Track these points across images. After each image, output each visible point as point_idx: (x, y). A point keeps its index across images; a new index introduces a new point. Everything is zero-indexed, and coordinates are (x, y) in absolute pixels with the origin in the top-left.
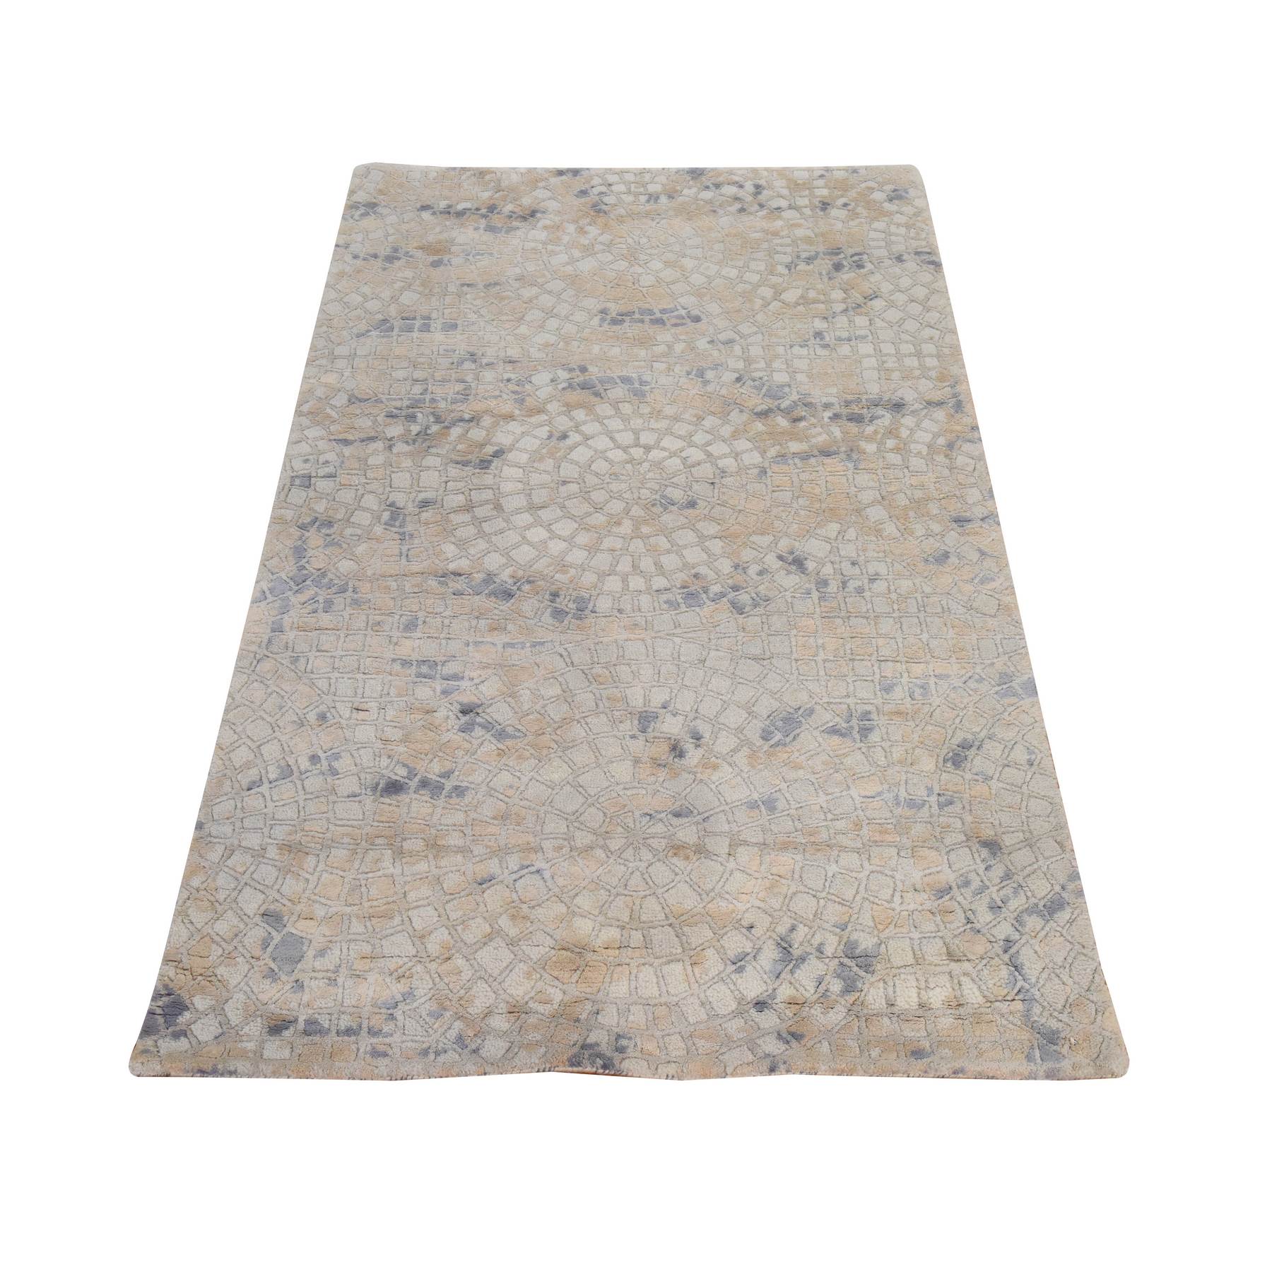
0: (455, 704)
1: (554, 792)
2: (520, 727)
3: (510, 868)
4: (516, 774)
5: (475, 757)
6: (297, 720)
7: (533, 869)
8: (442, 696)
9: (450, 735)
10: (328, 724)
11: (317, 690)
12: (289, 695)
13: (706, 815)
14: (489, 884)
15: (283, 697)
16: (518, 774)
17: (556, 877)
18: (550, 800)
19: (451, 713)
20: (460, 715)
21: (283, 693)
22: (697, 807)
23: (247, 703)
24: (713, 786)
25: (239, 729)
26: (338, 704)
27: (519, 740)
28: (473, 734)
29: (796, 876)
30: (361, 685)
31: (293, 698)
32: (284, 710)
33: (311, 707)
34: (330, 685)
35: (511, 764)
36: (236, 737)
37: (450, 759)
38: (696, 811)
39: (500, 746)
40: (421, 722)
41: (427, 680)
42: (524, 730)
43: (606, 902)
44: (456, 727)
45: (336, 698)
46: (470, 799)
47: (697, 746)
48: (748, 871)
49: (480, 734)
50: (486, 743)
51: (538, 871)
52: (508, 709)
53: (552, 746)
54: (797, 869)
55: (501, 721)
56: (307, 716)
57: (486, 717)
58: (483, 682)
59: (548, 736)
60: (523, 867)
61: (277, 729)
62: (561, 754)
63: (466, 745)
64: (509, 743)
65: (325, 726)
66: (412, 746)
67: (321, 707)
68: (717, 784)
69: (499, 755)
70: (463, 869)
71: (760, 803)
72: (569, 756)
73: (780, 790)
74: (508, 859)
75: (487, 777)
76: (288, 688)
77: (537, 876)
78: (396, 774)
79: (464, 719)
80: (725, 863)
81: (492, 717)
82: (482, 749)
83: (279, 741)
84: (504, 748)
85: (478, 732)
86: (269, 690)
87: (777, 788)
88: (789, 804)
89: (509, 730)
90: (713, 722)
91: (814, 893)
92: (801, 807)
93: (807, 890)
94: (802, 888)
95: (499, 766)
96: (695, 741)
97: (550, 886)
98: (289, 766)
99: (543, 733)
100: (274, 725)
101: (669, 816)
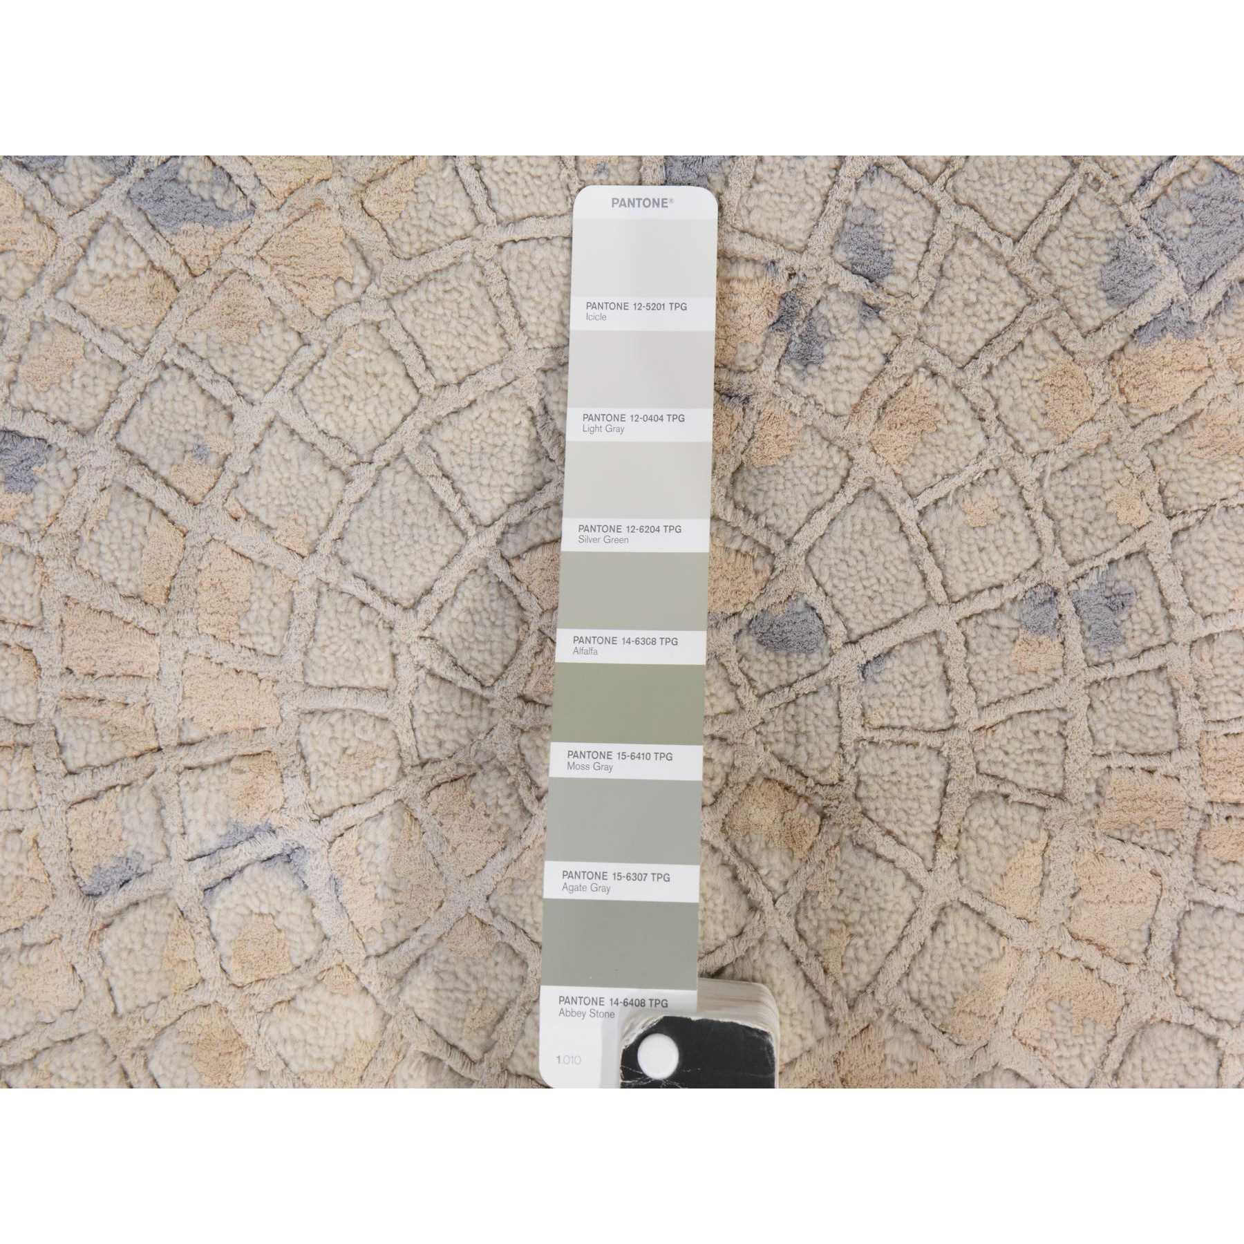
1: (352, 495)
3: (192, 837)
7: (272, 846)
13: (874, 646)
14: (120, 899)
16: (221, 391)
17: (346, 885)
18: (333, 534)
22: (848, 611)
24: (909, 513)
29: (1160, 954)
38: (838, 629)
43: (511, 1002)
46: (55, 504)
47: (871, 310)
48: (995, 914)
51: (287, 858)
53: (347, 273)
54: (1166, 923)
59: (336, 219)
60: (240, 835)
62: (377, 312)
68: (926, 499)
70: (32, 824)
71: (1066, 606)
72: (408, 320)
73: (1143, 552)
74: (188, 797)
75: (114, 398)
77: (278, 878)
80: (920, 874)
84: (173, 265)
87: (1131, 545)
88: (1170, 618)
90: (935, 193)
91: (1211, 1029)
92: (1210, 638)
93: (1188, 1017)
94: (1174, 1009)
95: (156, 349)
96: (860, 285)
97: (327, 928)
99: (318, 205)
101: (748, 642)
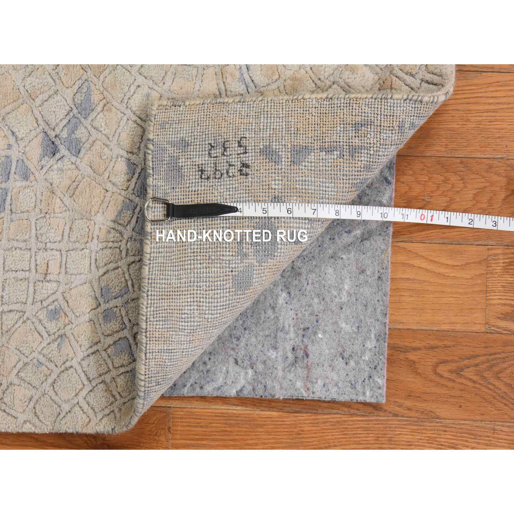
0: (43, 162)
2: (76, 87)
4: (132, 91)
5: (111, 137)
6: (56, 343)
8: (32, 178)
9: (83, 165)
10: (64, 305)
11: (17, 326)
12: (22, 356)
15: (26, 364)
19: (55, 167)
20: (58, 156)
21: (20, 365)
23: (32, 404)
25: (66, 407)
26: (38, 298)
27: (93, 88)
28: (83, 140)
30: (12, 275)
31: (27, 352)
32: (42, 359)
33: (40, 328)
34: (11, 311)
35: (121, 96)
36: (77, 408)
37: (112, 164)
39: (99, 109)
40: (64, 200)
41: (9, 198)
42: (81, 82)
44: (74, 159)
45: (30, 300)
49: (84, 131)
50: (96, 124)
52: (51, 101)
55: (68, 108)
56: (52, 332)
57: (61, 125)
58: (13, 133)
61: (68, 364)
63: (98, 146)
64: (96, 97)
65: (66, 309)
66: (95, 209)
67: (41, 317)
69: (110, 110)
76: (14, 359)
78: (129, 222)
79: (63, 151)
81: (61, 120)
82: (102, 129)
83: (83, 360)
85: (81, 133)
86: (16, 381)
89: (79, 98)
98: (115, 343)
100: (63, 368)
